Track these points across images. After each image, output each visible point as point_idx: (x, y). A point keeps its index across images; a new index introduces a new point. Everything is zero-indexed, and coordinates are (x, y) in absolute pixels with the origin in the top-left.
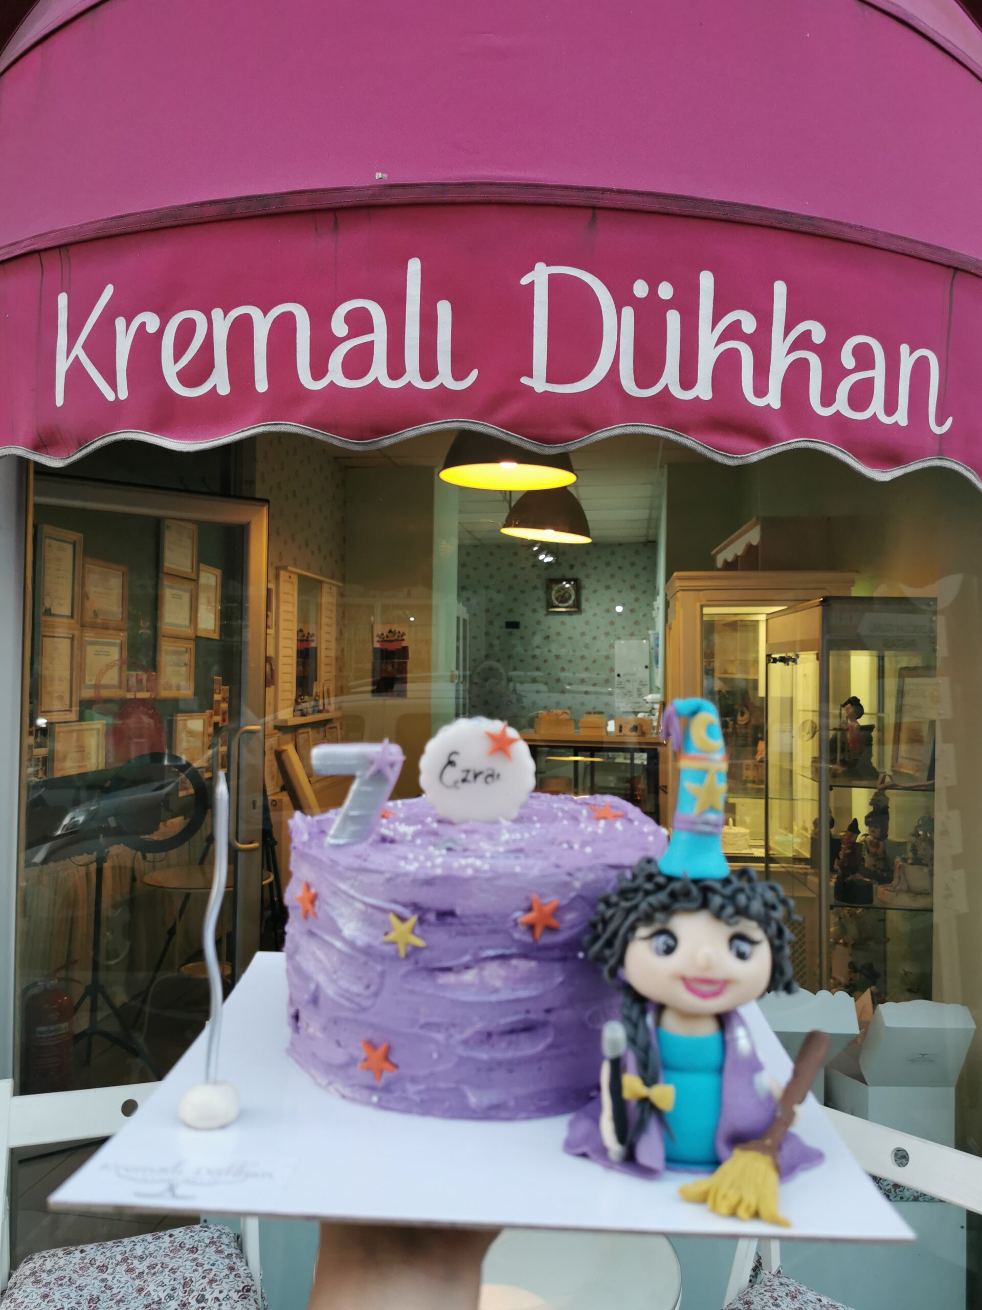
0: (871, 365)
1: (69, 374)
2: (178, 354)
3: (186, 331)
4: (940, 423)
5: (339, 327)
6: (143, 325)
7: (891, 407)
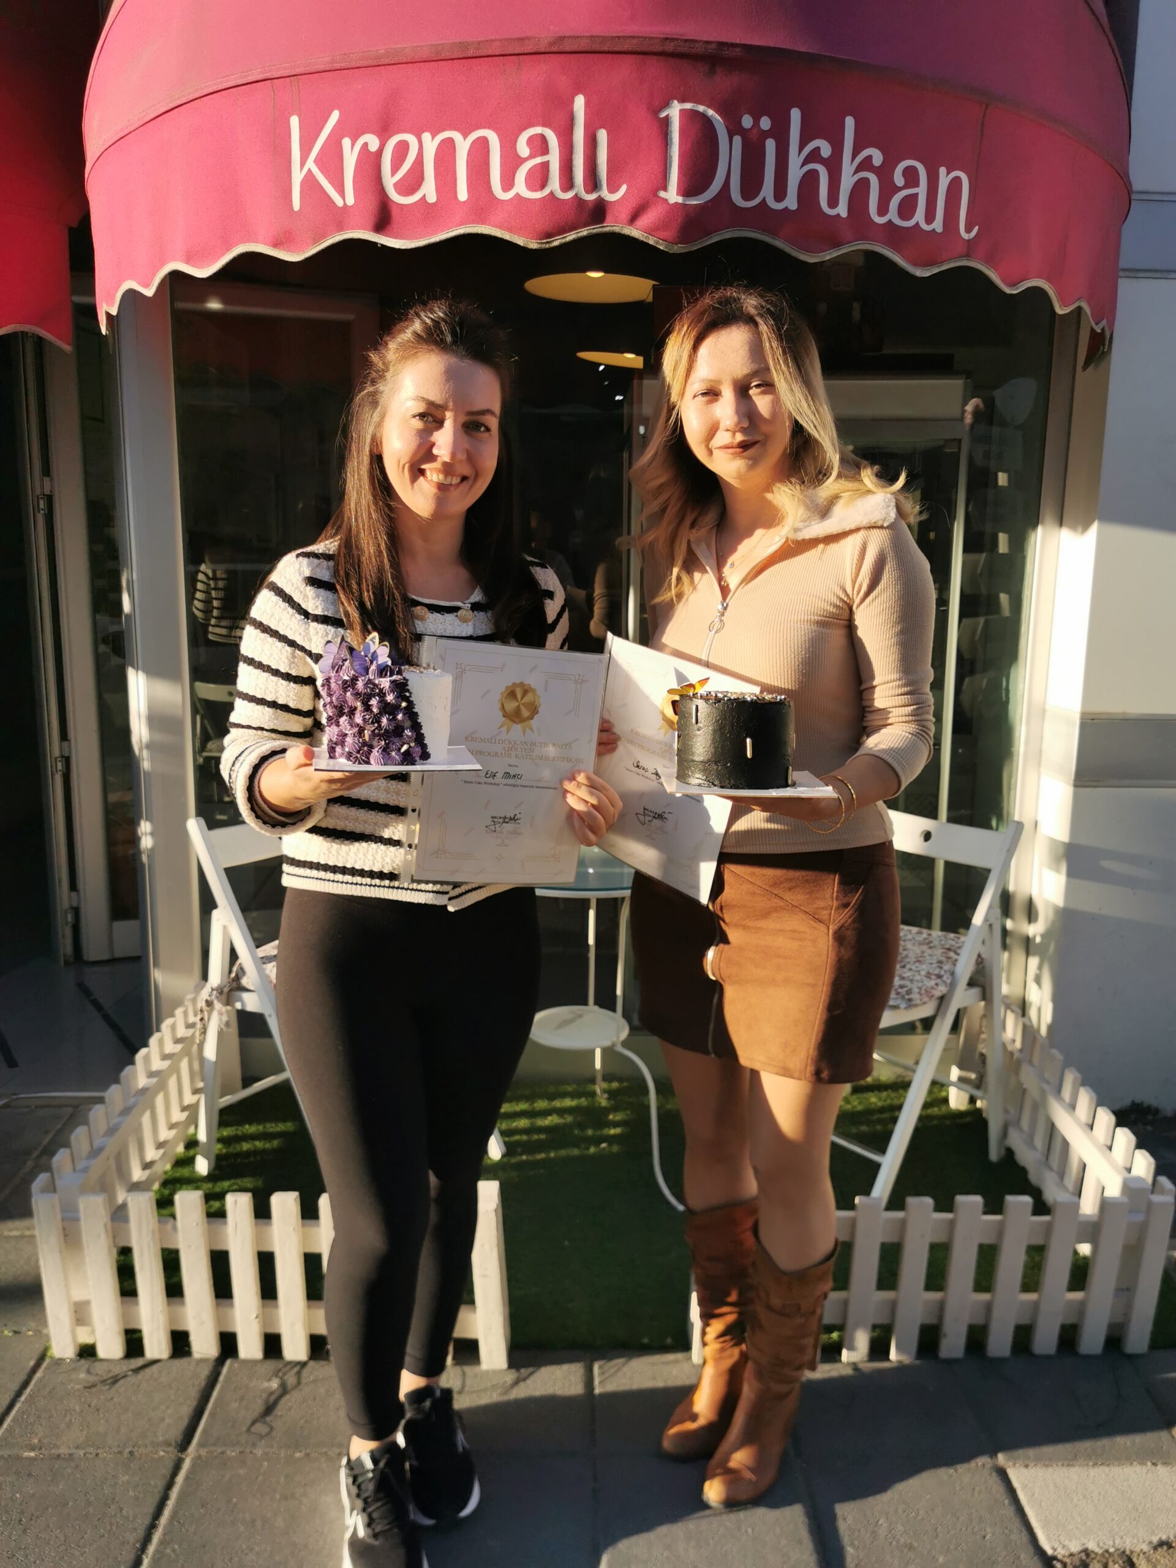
0: (916, 184)
1: (303, 183)
2: (395, 168)
3: (402, 150)
4: (969, 231)
5: (523, 149)
6: (366, 145)
7: (930, 217)
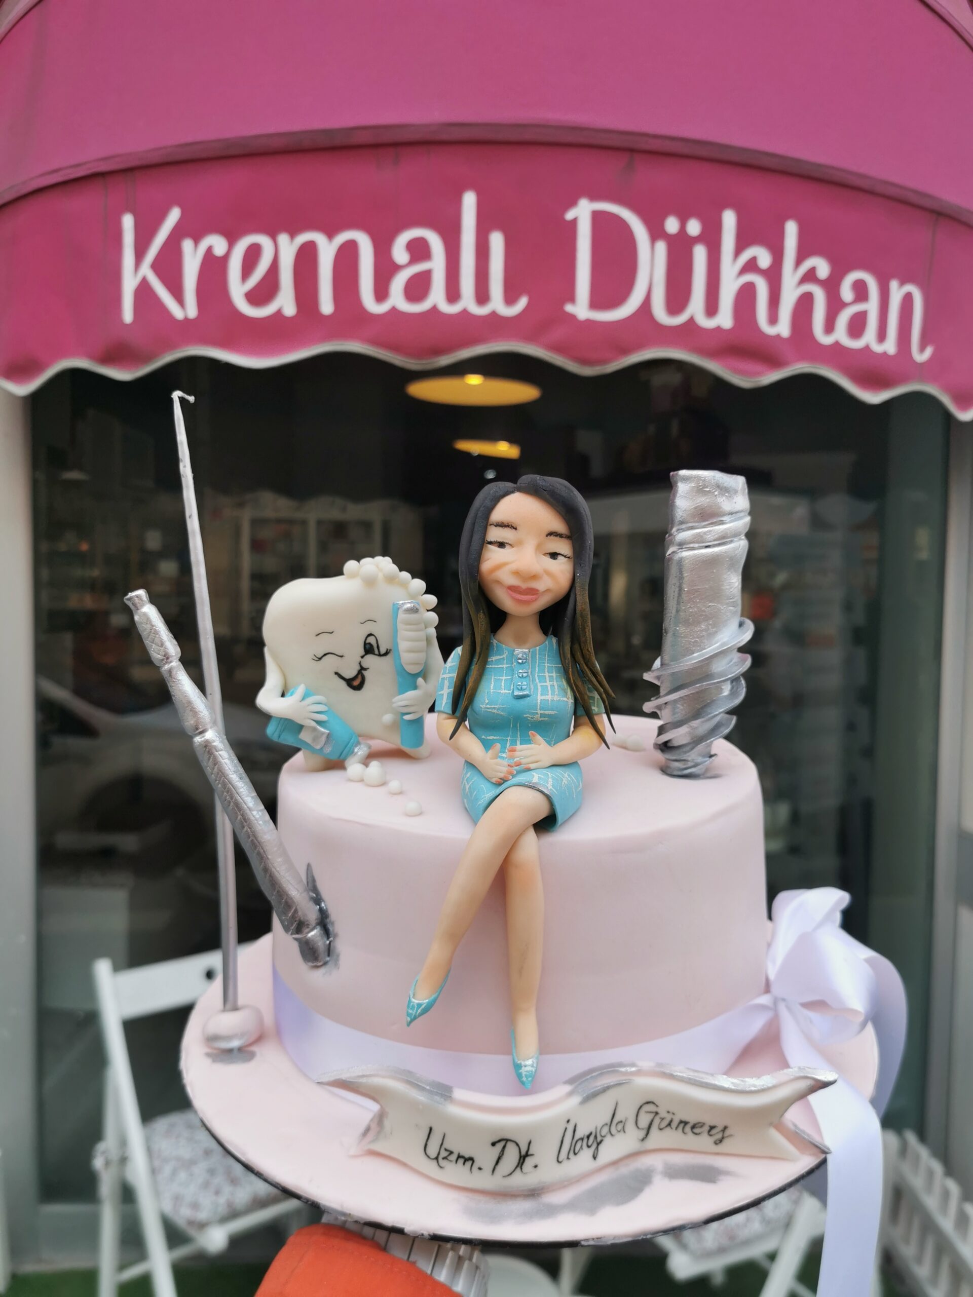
0: (866, 300)
1: (136, 292)
2: (244, 276)
3: (252, 256)
4: (922, 349)
5: (400, 254)
6: (210, 248)
7: (882, 336)
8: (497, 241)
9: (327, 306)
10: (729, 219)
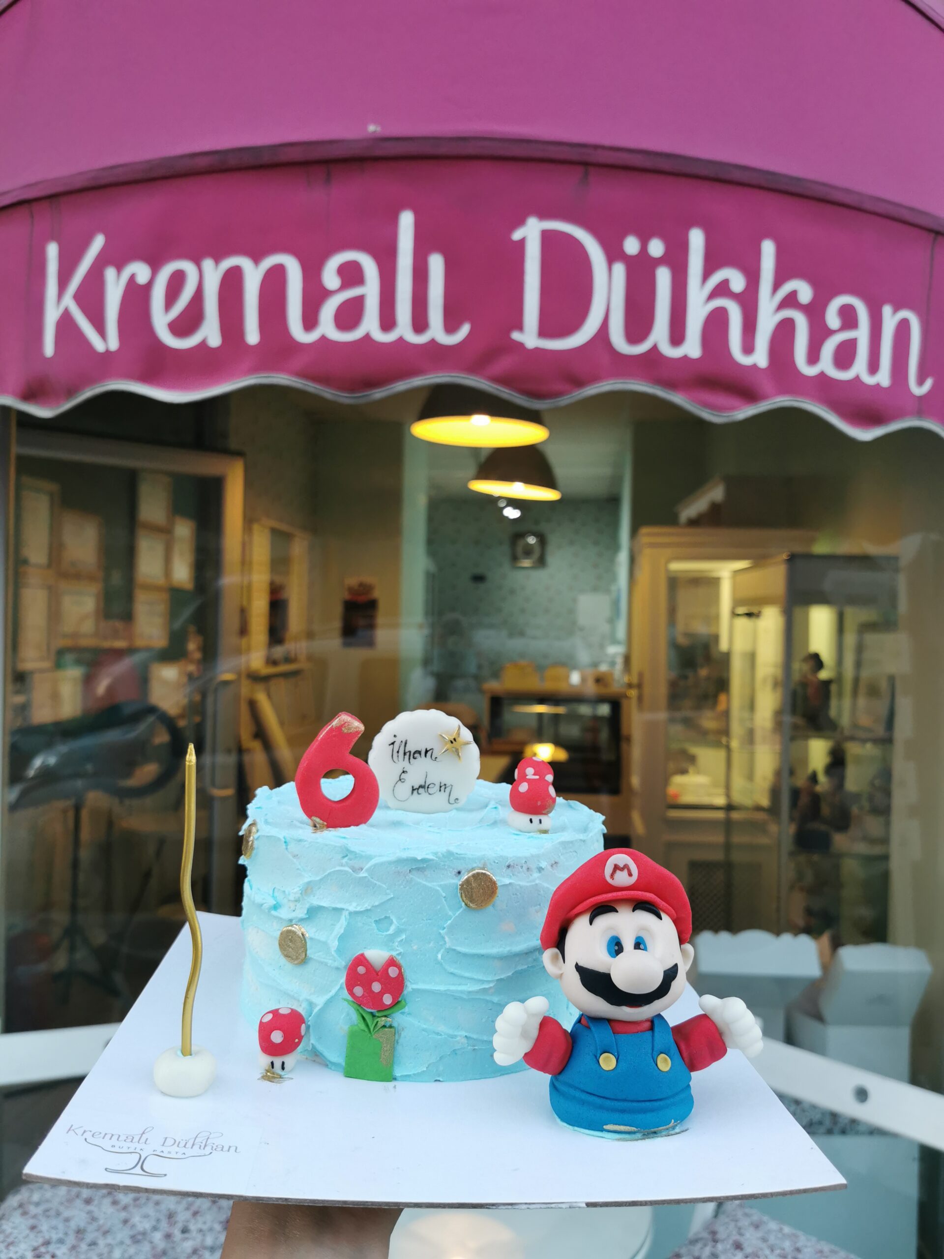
0: (855, 327)
1: (58, 324)
2: (168, 306)
3: (177, 282)
4: (921, 382)
5: (331, 280)
6: (133, 276)
7: (874, 366)
8: (436, 264)
9: (252, 336)
10: (697, 239)
